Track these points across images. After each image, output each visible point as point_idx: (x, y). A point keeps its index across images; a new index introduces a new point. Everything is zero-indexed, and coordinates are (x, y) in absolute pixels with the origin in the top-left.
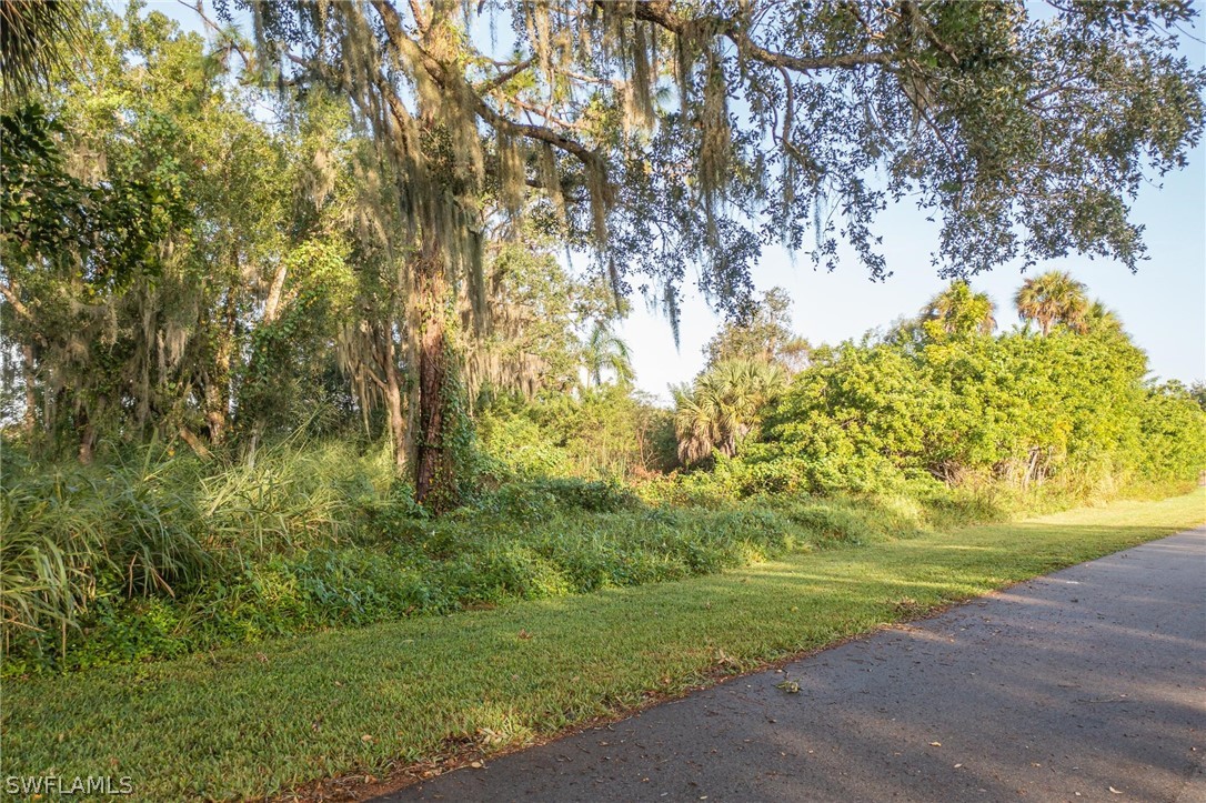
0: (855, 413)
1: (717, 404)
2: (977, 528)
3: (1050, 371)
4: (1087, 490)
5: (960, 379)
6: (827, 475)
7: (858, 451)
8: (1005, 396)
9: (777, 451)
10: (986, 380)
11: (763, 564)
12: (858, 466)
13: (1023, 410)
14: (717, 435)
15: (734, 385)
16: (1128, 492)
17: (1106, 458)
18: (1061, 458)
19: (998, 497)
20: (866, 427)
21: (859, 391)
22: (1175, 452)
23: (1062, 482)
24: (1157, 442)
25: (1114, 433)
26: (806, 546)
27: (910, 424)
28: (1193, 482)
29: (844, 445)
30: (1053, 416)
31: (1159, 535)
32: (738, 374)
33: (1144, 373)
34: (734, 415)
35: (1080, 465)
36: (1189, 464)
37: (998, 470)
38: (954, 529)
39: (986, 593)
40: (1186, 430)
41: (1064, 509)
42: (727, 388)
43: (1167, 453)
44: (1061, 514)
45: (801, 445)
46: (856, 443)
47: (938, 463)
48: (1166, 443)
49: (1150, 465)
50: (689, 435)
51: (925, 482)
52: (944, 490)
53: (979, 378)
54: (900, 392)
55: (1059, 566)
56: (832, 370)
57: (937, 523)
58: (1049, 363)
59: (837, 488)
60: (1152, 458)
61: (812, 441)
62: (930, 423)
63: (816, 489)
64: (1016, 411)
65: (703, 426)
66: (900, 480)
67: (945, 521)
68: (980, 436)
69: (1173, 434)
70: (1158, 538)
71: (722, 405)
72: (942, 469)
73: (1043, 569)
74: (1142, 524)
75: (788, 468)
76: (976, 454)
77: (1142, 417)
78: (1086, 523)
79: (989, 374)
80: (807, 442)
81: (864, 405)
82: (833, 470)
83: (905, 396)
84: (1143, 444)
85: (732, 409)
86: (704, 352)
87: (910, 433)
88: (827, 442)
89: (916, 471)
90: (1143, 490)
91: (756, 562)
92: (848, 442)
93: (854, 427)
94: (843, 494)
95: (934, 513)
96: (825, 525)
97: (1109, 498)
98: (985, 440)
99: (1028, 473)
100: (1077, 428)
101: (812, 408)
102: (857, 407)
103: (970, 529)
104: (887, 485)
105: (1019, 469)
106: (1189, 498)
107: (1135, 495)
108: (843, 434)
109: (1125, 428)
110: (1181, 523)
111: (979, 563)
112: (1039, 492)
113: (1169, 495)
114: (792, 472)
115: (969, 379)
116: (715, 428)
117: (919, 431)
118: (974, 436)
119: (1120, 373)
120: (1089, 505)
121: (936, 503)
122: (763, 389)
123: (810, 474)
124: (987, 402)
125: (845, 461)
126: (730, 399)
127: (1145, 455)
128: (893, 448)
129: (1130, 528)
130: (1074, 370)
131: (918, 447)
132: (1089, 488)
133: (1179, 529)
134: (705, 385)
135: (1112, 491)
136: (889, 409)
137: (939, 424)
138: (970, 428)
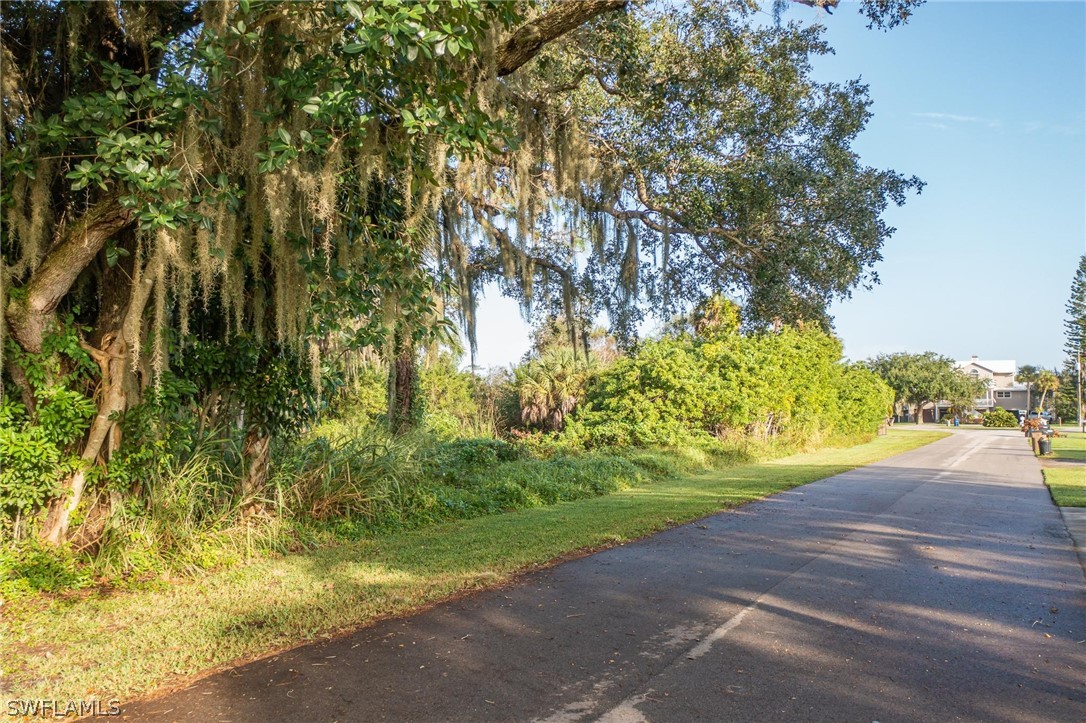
0: (660, 392)
1: (552, 381)
2: (738, 466)
3: (781, 362)
4: (804, 442)
5: (723, 367)
6: (644, 434)
7: (662, 417)
8: (753, 380)
9: (605, 417)
10: (742, 369)
11: (629, 489)
12: (663, 428)
13: (764, 389)
14: (552, 403)
15: (564, 367)
16: (829, 442)
17: (816, 419)
18: (787, 419)
19: (749, 447)
20: (667, 402)
21: (663, 378)
22: (861, 413)
23: (787, 437)
24: (848, 406)
25: (821, 401)
26: (647, 480)
27: (696, 399)
28: (874, 434)
29: (653, 414)
30: (783, 392)
31: (845, 470)
32: (566, 360)
33: (841, 357)
34: (565, 389)
35: (799, 425)
36: (870, 420)
37: (748, 429)
38: (726, 468)
39: (761, 498)
40: (868, 397)
41: (789, 455)
42: (559, 369)
43: (855, 413)
44: (787, 458)
45: (624, 414)
46: (661, 412)
47: (712, 425)
48: (855, 407)
49: (844, 422)
50: (530, 403)
51: (705, 438)
52: (716, 442)
53: (736, 367)
54: (689, 378)
55: (792, 487)
56: (643, 362)
57: (716, 465)
58: (780, 356)
59: (651, 443)
60: (845, 417)
61: (632, 411)
62: (708, 399)
63: (637, 443)
64: (760, 390)
65: (542, 397)
66: (689, 438)
67: (719, 463)
68: (740, 408)
69: (859, 400)
70: (844, 471)
71: (556, 382)
72: (714, 429)
73: (784, 488)
74: (836, 463)
75: (616, 429)
76: (736, 419)
77: (839, 388)
78: (803, 463)
79: (743, 365)
80: (628, 411)
81: (666, 387)
82: (648, 432)
83: (692, 381)
84: (840, 408)
85: (564, 385)
86: (530, 337)
87: (696, 406)
88: (642, 411)
89: (699, 431)
90: (839, 441)
91: (625, 489)
92: (656, 412)
93: (659, 401)
94: (657, 447)
95: (713, 459)
96: (655, 467)
97: (817, 447)
98: (743, 410)
99: (767, 430)
100: (797, 399)
101: (629, 388)
102: (661, 388)
103: (735, 468)
104: (683, 440)
105: (761, 428)
106: (868, 445)
107: (834, 444)
108: (652, 407)
109: (828, 398)
110: (859, 463)
111: (750, 486)
112: (774, 444)
113: (856, 443)
114: (620, 432)
115: (731, 368)
116: (551, 398)
117: (701, 404)
118: (736, 408)
119: (825, 360)
120: (805, 451)
121: (713, 452)
122: (584, 370)
123: (632, 433)
124: (742, 383)
125: (654, 425)
126: (562, 377)
127: (841, 415)
128: (685, 416)
129: (829, 466)
130: (796, 361)
131: (701, 415)
132: (804, 440)
133: (857, 466)
134: (542, 366)
135: (819, 442)
136: (682, 389)
137: (714, 399)
138: (732, 402)
